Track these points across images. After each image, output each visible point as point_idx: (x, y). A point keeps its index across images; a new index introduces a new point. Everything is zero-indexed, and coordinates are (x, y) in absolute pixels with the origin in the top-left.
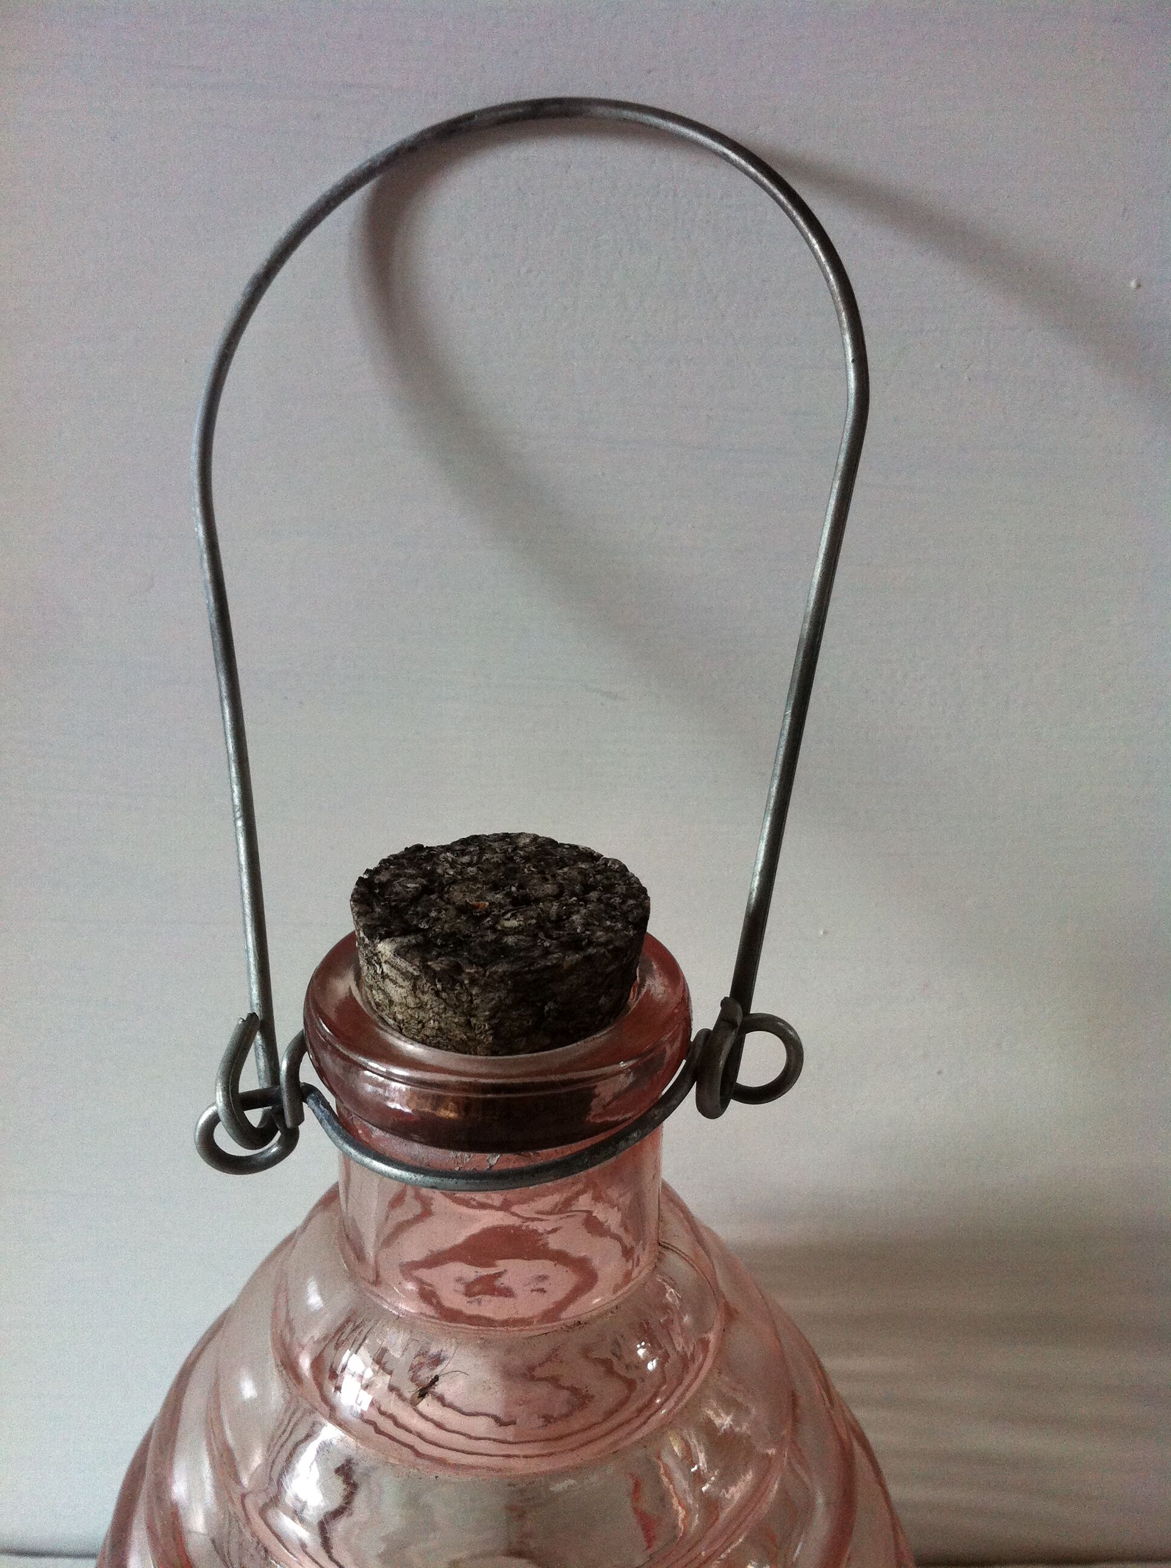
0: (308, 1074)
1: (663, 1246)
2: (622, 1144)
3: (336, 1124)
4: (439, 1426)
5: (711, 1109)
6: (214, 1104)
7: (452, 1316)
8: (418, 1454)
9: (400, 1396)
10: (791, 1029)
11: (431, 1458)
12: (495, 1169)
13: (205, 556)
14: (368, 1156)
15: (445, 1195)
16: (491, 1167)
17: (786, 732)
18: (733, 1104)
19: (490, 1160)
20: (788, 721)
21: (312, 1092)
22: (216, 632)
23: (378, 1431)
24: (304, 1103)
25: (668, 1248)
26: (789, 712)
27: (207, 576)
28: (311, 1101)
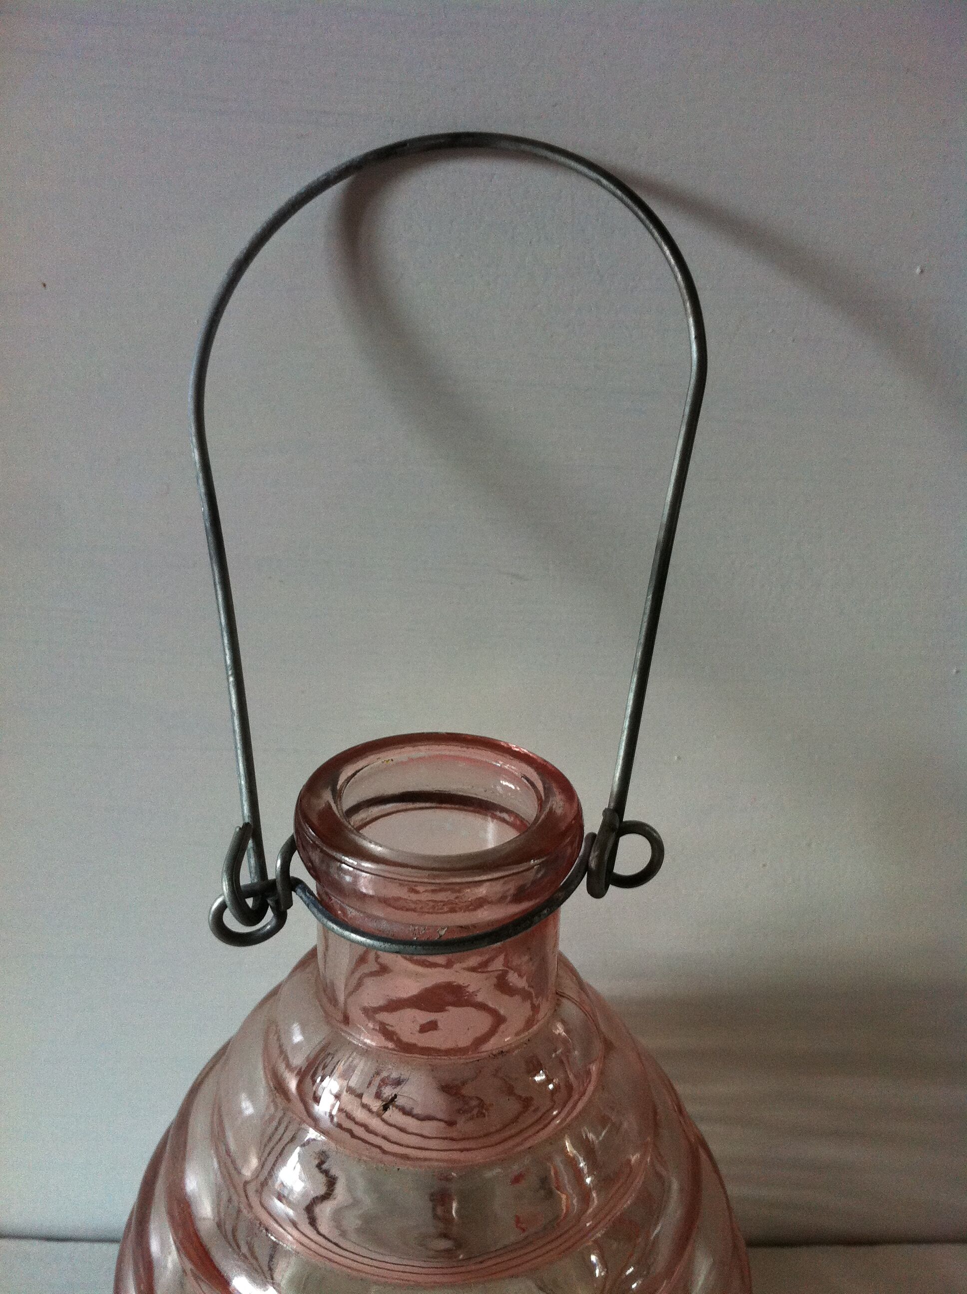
0: (298, 869)
1: (560, 995)
2: (536, 918)
3: (320, 907)
4: (402, 1130)
5: (597, 892)
6: (223, 894)
7: (407, 1048)
8: (384, 1152)
9: (370, 1110)
10: (655, 832)
11: (394, 1155)
12: (443, 938)
13: (201, 475)
14: (347, 930)
15: (406, 958)
16: (441, 936)
17: (648, 611)
18: (612, 888)
19: (440, 932)
20: (649, 603)
21: (299, 884)
22: (210, 534)
23: (353, 1135)
24: (293, 893)
25: (563, 997)
26: (650, 597)
27: (203, 490)
28: (299, 890)
